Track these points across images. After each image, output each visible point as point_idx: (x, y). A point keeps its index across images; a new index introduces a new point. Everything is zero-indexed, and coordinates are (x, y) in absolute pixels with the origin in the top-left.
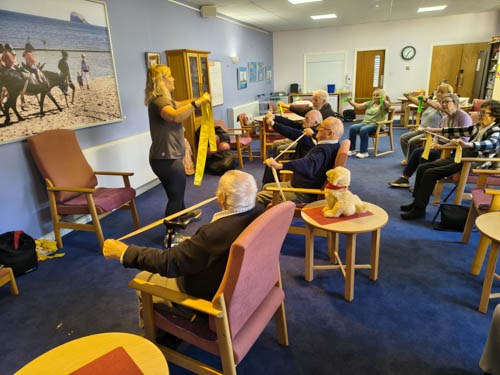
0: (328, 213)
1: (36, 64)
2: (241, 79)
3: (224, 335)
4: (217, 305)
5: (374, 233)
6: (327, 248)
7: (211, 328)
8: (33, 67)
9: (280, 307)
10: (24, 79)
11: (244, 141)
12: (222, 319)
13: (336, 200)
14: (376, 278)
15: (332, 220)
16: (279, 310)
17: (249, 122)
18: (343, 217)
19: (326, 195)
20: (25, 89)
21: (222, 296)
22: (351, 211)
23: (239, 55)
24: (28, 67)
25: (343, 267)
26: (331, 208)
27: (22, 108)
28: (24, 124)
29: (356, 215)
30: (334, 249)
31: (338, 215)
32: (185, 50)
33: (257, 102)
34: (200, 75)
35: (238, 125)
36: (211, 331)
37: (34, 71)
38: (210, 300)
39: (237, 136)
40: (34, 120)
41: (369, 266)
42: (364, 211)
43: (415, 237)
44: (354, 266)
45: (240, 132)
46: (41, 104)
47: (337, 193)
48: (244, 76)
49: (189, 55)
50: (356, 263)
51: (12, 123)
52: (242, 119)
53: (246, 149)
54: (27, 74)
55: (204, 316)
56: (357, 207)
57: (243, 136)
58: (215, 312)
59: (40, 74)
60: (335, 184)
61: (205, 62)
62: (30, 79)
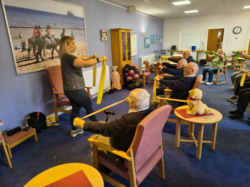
0: (189, 112)
1: (51, 35)
2: (146, 43)
3: (132, 170)
4: (129, 155)
5: (214, 124)
6: (187, 131)
7: (126, 165)
8: (50, 36)
9: (161, 159)
10: (46, 42)
11: (146, 74)
12: (131, 162)
13: (193, 106)
14: (214, 148)
15: (191, 116)
16: (161, 160)
17: (150, 64)
18: (197, 115)
19: (188, 103)
20: (45, 46)
21: (132, 150)
22: (202, 112)
23: (146, 31)
24: (47, 36)
25: (196, 142)
26: (191, 110)
27: (44, 55)
28: (44, 62)
29: (205, 115)
30: (191, 132)
31: (194, 114)
32: (119, 29)
33: (154, 55)
34: (126, 41)
35: (144, 66)
36: (125, 167)
37: (50, 38)
38: (126, 152)
39: (143, 71)
40: (49, 61)
41: (210, 142)
42: (209, 113)
43: (237, 128)
44: (202, 141)
45: (144, 69)
46: (52, 53)
47: (194, 102)
48: (148, 41)
49: (121, 31)
50: (203, 140)
51: (40, 62)
52: (146, 63)
53: (148, 78)
54: (47, 39)
55: (122, 160)
56: (205, 110)
57: (146, 71)
58: (128, 158)
59: (52, 39)
60: (193, 97)
61: (129, 34)
62: (48, 42)
